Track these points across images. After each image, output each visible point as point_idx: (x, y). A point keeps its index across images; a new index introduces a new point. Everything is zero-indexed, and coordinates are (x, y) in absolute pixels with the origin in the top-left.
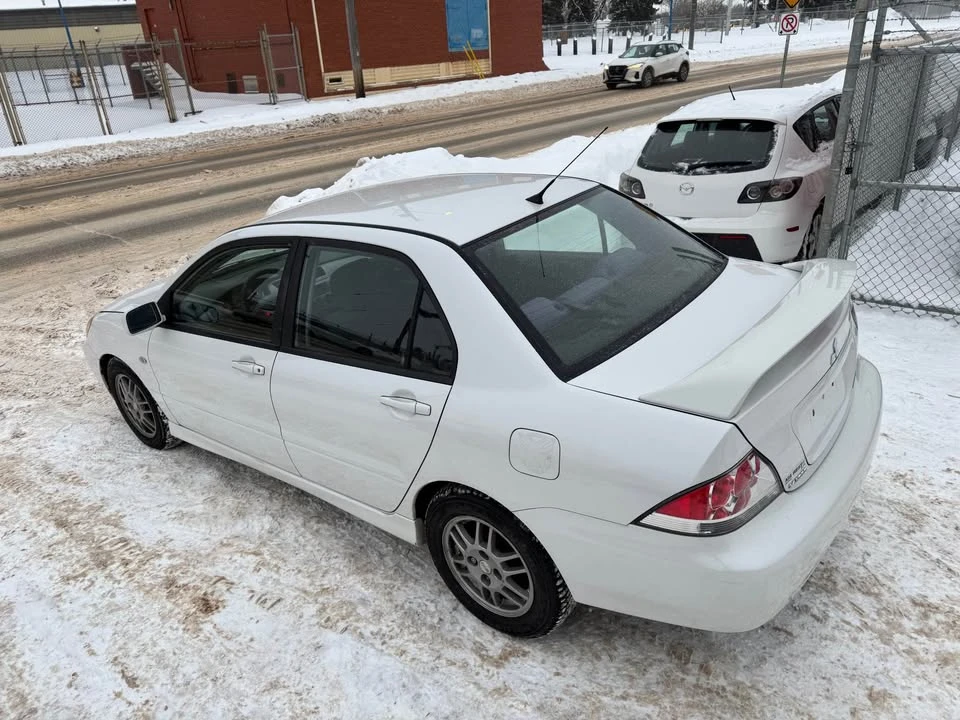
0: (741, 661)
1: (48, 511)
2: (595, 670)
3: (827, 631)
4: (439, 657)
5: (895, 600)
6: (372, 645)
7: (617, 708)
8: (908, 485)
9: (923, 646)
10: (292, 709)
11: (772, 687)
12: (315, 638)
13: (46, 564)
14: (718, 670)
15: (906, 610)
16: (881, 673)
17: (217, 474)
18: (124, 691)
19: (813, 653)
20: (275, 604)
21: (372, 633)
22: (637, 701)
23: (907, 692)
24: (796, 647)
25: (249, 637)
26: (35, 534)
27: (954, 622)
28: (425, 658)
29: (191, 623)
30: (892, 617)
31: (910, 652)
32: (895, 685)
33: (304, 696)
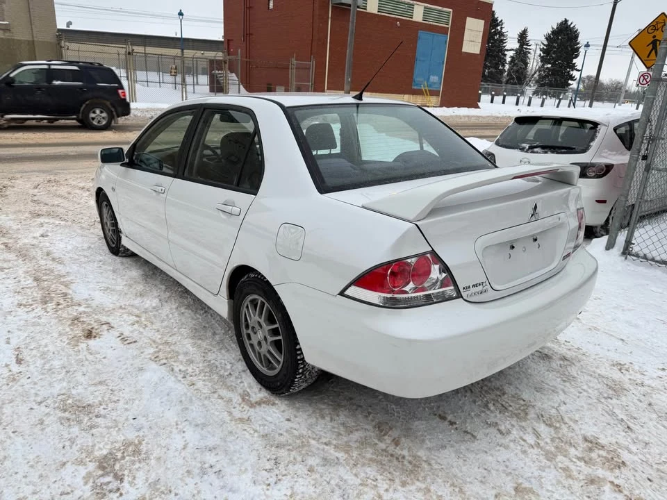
0: (427, 444)
1: (34, 272)
2: (316, 424)
3: (505, 441)
4: (214, 392)
5: (570, 434)
6: (176, 377)
7: (318, 449)
8: (623, 371)
9: (578, 468)
10: (103, 398)
11: (441, 465)
12: (142, 364)
13: (14, 296)
14: (406, 445)
15: (576, 443)
16: (535, 478)
17: (141, 272)
18: (12, 365)
19: (486, 452)
20: (131, 343)
21: (180, 370)
22: (335, 448)
23: (549, 494)
24: (475, 445)
25: (104, 356)
26: (19, 281)
27: (612, 458)
28: (205, 391)
29: (75, 341)
30: (563, 444)
31: (566, 469)
32: (542, 488)
33: (115, 393)
